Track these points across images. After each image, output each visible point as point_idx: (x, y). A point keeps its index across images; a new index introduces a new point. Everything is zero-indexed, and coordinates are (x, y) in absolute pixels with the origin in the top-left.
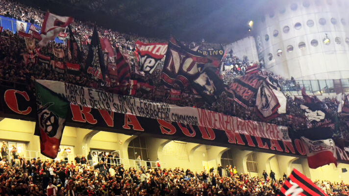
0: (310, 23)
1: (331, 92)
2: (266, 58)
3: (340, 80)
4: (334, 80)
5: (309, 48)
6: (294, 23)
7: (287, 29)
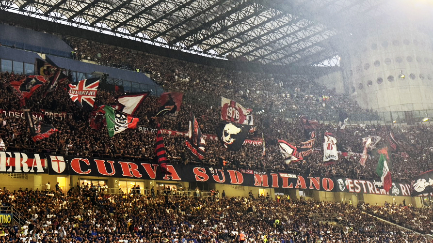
0: (388, 61)
1: (402, 122)
2: (351, 90)
3: (411, 111)
4: (405, 112)
5: (386, 83)
6: (374, 61)
7: (367, 66)
